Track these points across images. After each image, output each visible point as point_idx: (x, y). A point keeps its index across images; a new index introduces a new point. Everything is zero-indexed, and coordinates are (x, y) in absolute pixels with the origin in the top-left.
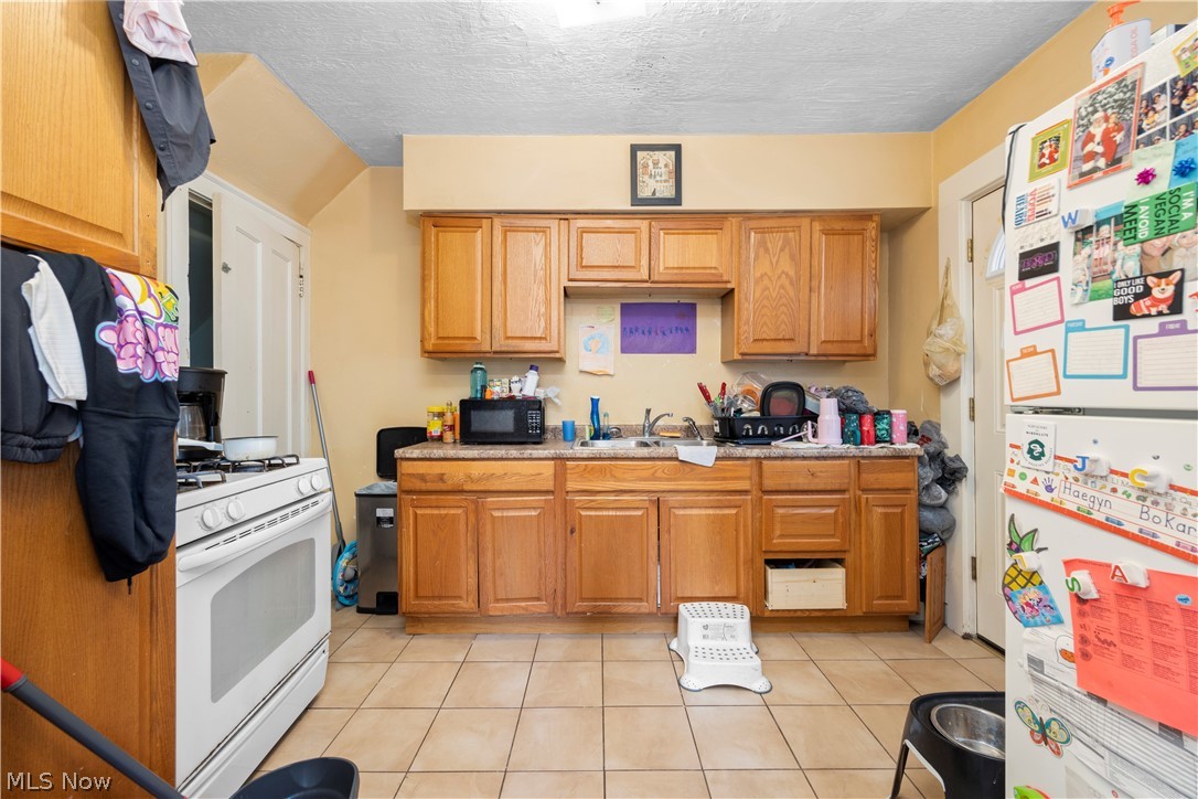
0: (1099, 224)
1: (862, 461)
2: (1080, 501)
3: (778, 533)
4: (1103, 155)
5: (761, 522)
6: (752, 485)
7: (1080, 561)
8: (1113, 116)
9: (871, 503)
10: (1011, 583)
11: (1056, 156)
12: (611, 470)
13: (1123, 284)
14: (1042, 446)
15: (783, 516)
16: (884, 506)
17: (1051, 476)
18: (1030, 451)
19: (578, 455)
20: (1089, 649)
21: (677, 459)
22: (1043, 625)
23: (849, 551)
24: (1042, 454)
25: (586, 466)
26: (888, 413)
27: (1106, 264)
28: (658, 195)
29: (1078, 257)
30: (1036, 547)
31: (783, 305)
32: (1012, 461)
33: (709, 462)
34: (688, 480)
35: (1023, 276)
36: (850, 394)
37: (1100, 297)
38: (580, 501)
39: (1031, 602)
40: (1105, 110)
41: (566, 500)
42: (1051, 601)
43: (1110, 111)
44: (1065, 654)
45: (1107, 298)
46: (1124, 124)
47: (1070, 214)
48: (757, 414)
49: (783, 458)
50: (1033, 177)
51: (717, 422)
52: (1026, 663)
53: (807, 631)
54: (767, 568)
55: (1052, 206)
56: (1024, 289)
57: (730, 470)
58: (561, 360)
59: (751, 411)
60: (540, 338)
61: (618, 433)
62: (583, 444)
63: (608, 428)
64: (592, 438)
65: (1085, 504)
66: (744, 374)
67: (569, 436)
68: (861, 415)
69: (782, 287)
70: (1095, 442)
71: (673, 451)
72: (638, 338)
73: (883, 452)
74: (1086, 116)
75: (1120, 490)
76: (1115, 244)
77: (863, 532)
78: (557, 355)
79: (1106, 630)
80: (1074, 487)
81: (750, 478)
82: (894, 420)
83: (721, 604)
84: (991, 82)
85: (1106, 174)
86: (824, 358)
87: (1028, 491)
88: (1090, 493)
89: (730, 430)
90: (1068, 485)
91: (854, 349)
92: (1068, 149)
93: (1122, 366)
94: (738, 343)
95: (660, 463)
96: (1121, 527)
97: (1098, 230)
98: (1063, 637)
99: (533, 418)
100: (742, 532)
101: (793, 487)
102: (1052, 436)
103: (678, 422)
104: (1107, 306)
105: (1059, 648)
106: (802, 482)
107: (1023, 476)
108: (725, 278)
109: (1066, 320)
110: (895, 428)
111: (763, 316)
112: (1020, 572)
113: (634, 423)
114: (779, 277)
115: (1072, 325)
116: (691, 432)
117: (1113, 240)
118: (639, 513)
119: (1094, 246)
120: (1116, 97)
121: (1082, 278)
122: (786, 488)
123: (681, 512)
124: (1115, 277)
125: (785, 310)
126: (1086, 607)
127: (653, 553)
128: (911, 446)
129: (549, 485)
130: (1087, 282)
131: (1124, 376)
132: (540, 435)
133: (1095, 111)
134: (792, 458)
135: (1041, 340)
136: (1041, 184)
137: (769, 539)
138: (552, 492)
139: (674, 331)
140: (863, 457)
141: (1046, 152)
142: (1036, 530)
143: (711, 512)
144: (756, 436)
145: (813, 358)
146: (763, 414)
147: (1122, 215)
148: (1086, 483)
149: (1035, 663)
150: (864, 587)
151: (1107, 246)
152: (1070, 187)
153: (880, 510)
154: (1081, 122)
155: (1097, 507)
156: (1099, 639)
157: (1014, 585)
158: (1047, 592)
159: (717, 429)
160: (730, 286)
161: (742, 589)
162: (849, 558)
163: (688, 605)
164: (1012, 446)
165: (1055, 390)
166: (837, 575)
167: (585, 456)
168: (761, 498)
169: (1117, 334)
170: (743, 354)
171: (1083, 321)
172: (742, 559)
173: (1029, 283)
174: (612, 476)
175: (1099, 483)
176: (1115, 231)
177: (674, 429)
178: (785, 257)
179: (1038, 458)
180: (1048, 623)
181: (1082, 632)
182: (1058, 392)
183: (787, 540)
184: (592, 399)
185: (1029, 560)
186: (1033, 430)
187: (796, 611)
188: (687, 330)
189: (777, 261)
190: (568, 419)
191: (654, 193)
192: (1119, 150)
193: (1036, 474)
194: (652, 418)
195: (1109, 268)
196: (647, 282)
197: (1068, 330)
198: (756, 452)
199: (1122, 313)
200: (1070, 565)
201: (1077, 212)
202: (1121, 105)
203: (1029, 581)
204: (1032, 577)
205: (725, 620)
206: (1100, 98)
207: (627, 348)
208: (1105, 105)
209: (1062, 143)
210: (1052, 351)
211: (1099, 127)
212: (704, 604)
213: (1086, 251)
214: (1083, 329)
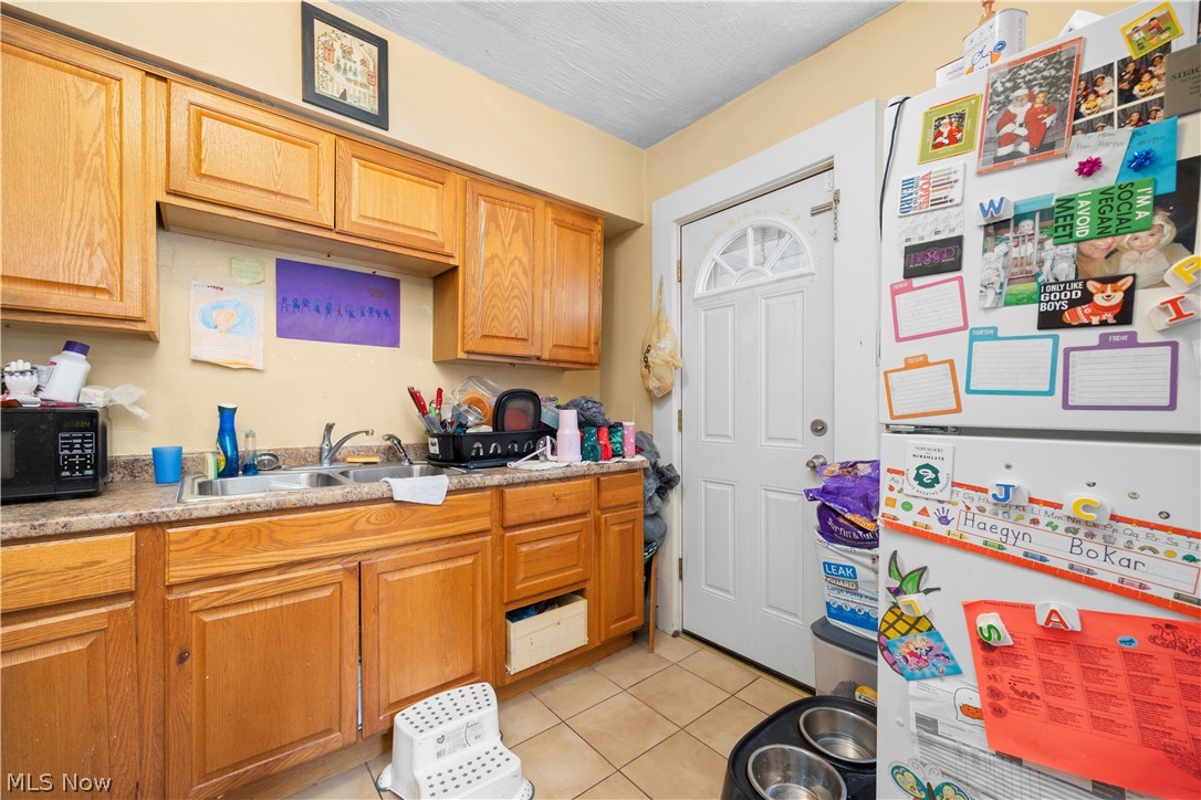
0: (1019, 218)
1: (602, 479)
2: (987, 534)
3: (521, 576)
4: (1026, 139)
5: (502, 567)
6: (492, 522)
7: (986, 602)
8: (1041, 95)
9: (610, 522)
10: (887, 629)
11: (958, 136)
12: (272, 531)
13: (1054, 288)
14: (936, 471)
15: (527, 554)
16: (619, 524)
17: (946, 506)
18: (919, 478)
19: (195, 514)
20: (1003, 703)
21: (391, 499)
22: (934, 676)
23: (589, 579)
24: (936, 480)
25: (216, 531)
26: (621, 425)
27: (1029, 264)
28: (349, 101)
29: (988, 255)
30: (923, 587)
31: (515, 297)
32: (891, 489)
33: (437, 497)
34: (408, 527)
35: (909, 274)
36: (590, 405)
37: (1019, 302)
38: (201, 597)
39: (918, 652)
40: (1030, 88)
41: (164, 602)
42: (946, 649)
43: (1036, 90)
44: (967, 710)
45: (1028, 303)
46: (1057, 105)
47: (992, 202)
48: (487, 429)
49: (526, 483)
50: (924, 158)
51: (436, 440)
52: (913, 723)
53: (547, 682)
54: (509, 622)
55: (954, 193)
56: (910, 289)
57: (466, 506)
58: (149, 338)
59: (477, 425)
60: (95, 289)
61: (274, 462)
62: (205, 489)
63: (255, 455)
64: (221, 475)
65: (995, 538)
66: (470, 378)
67: (170, 474)
68: (599, 427)
69: (514, 275)
70: (1008, 467)
71: (385, 486)
72: (307, 317)
73: (619, 467)
74: (1003, 92)
75: (1043, 521)
76: (1041, 242)
77: (602, 555)
78: (140, 327)
79: (1024, 680)
80: (978, 519)
81: (490, 513)
82: (626, 432)
83: (454, 692)
84: (701, 116)
85: (1031, 162)
86: (554, 364)
87: (915, 524)
88: (1001, 525)
89: (452, 450)
90: (970, 516)
91: (581, 356)
92: (976, 128)
93: (1048, 381)
94: (463, 338)
95: (362, 508)
96: (1046, 563)
97: (1016, 225)
98: (966, 689)
99: (73, 447)
100: (479, 585)
101: (538, 518)
102: (948, 459)
103: (377, 441)
104: (1031, 313)
105: (959, 703)
106: (547, 510)
107: (907, 507)
108: (447, 250)
109: (970, 327)
110: (627, 441)
111: (493, 307)
112: (900, 617)
113: (301, 446)
114: (512, 263)
115: (978, 333)
116: (394, 453)
117: (1037, 237)
118: (326, 593)
119: (1012, 244)
120: (1046, 73)
121: (994, 279)
122: (531, 519)
123: (397, 576)
124: (1040, 279)
125: (519, 305)
126: (995, 655)
127: (351, 650)
128: (639, 458)
129: (126, 581)
130: (1002, 285)
131: (1051, 393)
132: (95, 478)
133: (1016, 87)
134: (536, 482)
135: (934, 349)
136: (938, 166)
137: (512, 585)
138: (130, 594)
139: (367, 314)
140: (603, 474)
141: (945, 130)
142: (925, 569)
143: (440, 567)
144: (488, 457)
145: (544, 364)
146: (495, 429)
147: (1053, 209)
148: (996, 514)
149: (927, 723)
150: (603, 615)
151: (1030, 244)
152: (980, 173)
153: (616, 528)
154: (996, 99)
155: (1011, 540)
156: (1016, 691)
157: (891, 633)
158: (940, 639)
159: (435, 450)
160: (453, 262)
161: (480, 661)
162: (589, 586)
163: (409, 711)
164: (889, 470)
165: (954, 406)
166: (577, 611)
167: (214, 513)
168: (503, 535)
169: (1042, 346)
170: (468, 352)
171: (996, 329)
172: (479, 620)
173: (917, 282)
174: (275, 541)
175: (1014, 514)
176: (1040, 228)
177: (368, 450)
178: (518, 239)
179: (930, 485)
180: (942, 675)
181: (992, 683)
182: (958, 409)
183: (530, 583)
184: (221, 409)
185: (915, 601)
186: (923, 453)
187: (538, 665)
188: (386, 314)
189: (510, 243)
190: (165, 442)
191: (344, 95)
192: (1048, 135)
193: (924, 504)
194: (335, 438)
195: (1036, 269)
196: (331, 230)
197: (973, 339)
198: (496, 478)
199: (1050, 321)
200: (972, 609)
201: (1002, 199)
202: (1053, 83)
203: (912, 627)
204: (917, 623)
205: (469, 718)
206: (1023, 72)
207: (286, 329)
208: (1030, 81)
209: (967, 122)
210: (951, 362)
211: (1022, 106)
212: (431, 700)
213: (1001, 248)
214: (995, 337)
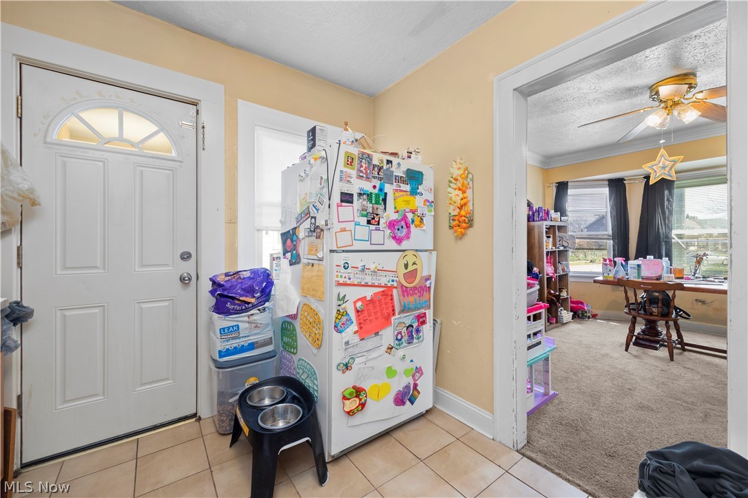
0: (363, 194)
2: (358, 280)
4: (365, 174)
7: (358, 299)
11: (352, 164)
14: (348, 264)
17: (350, 274)
18: (344, 267)
20: (361, 326)
24: (348, 267)
27: (365, 207)
29: (358, 201)
30: (345, 301)
32: (337, 272)
35: (341, 201)
37: (364, 216)
44: (355, 333)
55: (352, 181)
56: (342, 206)
70: (362, 260)
75: (368, 274)
76: (367, 202)
79: (365, 317)
87: (343, 282)
88: (361, 277)
90: (355, 276)
93: (368, 238)
96: (368, 284)
97: (363, 196)
98: (354, 327)
102: (351, 260)
104: (365, 219)
105: (353, 331)
107: (342, 277)
109: (355, 221)
121: (359, 209)
124: (367, 211)
126: (359, 314)
130: (360, 211)
131: (368, 241)
135: (347, 226)
141: (349, 160)
142: (346, 295)
147: (369, 194)
149: (347, 343)
151: (365, 201)
155: (362, 280)
156: (364, 321)
158: (349, 316)
164: (337, 266)
165: (351, 244)
169: (367, 229)
173: (344, 204)
175: (363, 273)
176: (367, 198)
179: (346, 269)
180: (349, 325)
181: (359, 322)
186: (346, 259)
192: (368, 175)
193: (345, 275)
197: (355, 225)
200: (355, 302)
201: (363, 188)
210: (351, 231)
211: (364, 164)
213: (361, 201)
214: (359, 225)
